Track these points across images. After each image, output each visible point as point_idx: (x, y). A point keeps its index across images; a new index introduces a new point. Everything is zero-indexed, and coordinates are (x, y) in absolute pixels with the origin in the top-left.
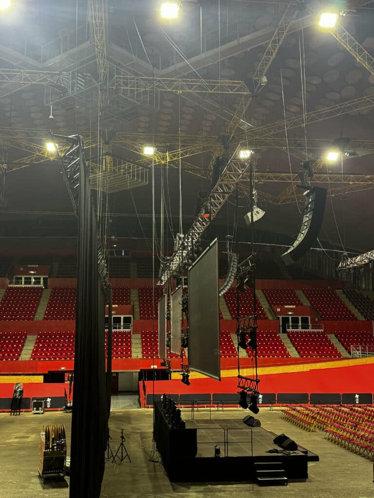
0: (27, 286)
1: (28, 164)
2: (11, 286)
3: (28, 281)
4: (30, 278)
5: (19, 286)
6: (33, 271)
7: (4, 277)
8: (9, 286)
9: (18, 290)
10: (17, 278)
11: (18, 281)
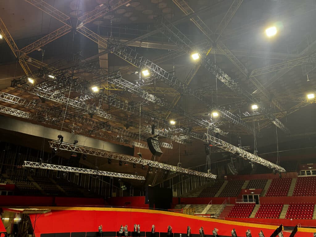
0: (309, 176)
1: (298, 108)
2: (300, 176)
3: (309, 173)
4: (310, 171)
5: (304, 176)
6: (311, 167)
7: (294, 171)
8: (298, 176)
9: (304, 179)
10: (302, 172)
11: (303, 173)
